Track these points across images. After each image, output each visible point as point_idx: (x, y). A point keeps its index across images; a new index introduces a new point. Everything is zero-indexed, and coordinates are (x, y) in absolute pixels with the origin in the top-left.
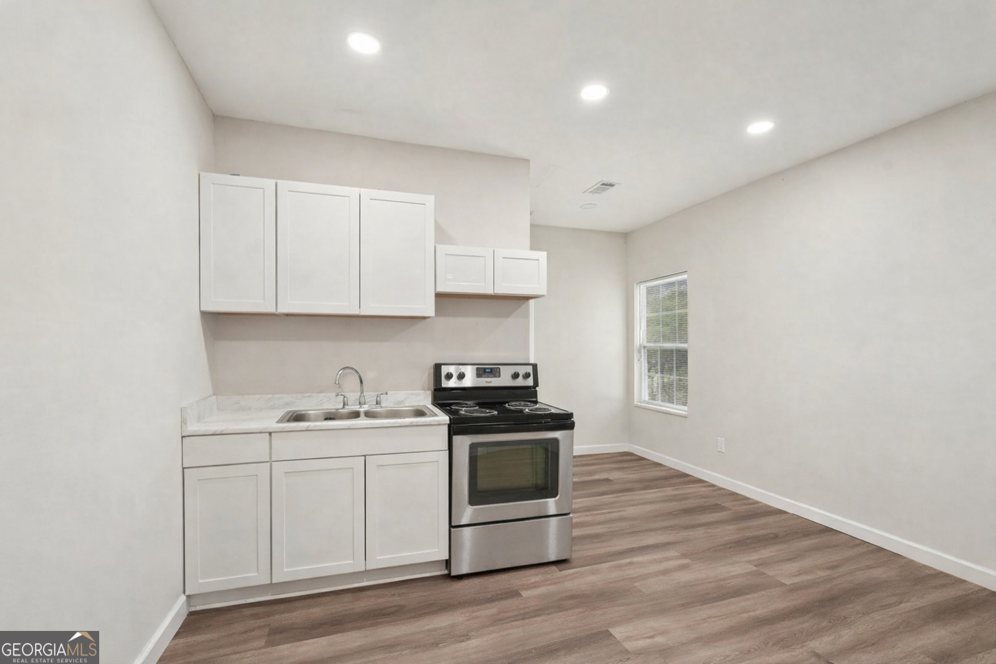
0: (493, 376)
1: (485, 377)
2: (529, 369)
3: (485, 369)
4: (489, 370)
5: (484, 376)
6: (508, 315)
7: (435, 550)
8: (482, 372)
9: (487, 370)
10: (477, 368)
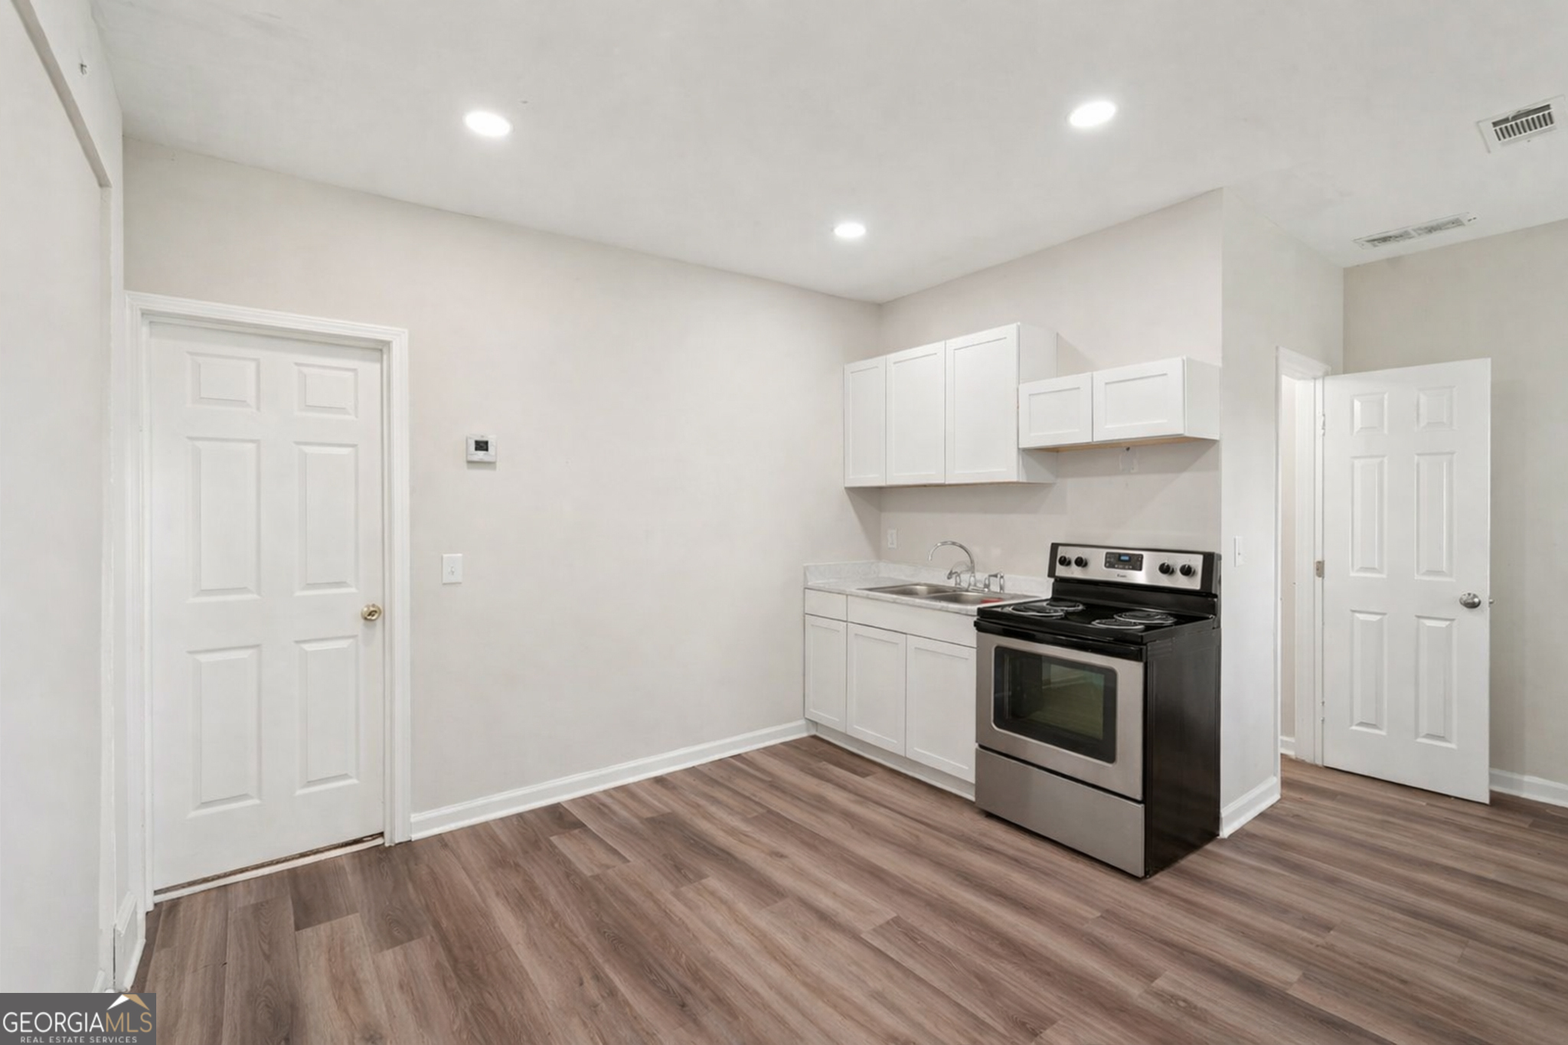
0: (1131, 567)
1: (1118, 568)
2: (1197, 562)
3: (1120, 555)
4: (1127, 558)
5: (1116, 566)
6: (1182, 469)
7: (964, 767)
8: (1116, 560)
9: (1123, 558)
10: (1107, 553)
